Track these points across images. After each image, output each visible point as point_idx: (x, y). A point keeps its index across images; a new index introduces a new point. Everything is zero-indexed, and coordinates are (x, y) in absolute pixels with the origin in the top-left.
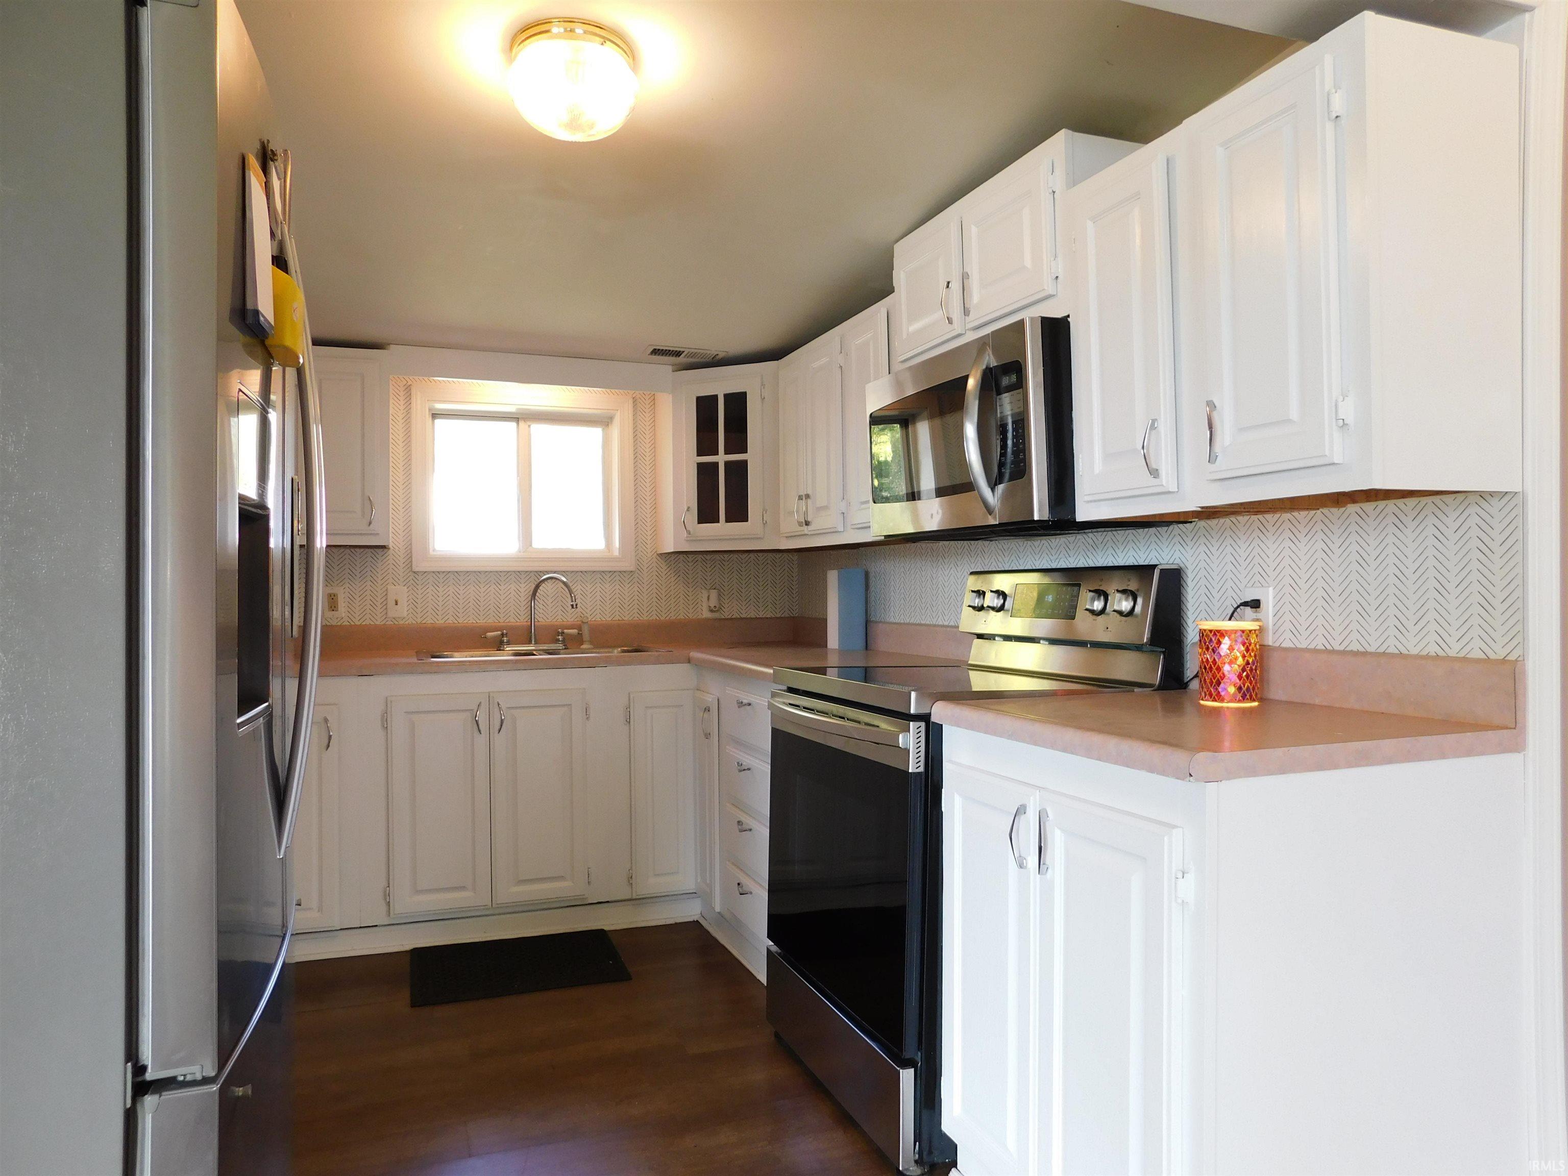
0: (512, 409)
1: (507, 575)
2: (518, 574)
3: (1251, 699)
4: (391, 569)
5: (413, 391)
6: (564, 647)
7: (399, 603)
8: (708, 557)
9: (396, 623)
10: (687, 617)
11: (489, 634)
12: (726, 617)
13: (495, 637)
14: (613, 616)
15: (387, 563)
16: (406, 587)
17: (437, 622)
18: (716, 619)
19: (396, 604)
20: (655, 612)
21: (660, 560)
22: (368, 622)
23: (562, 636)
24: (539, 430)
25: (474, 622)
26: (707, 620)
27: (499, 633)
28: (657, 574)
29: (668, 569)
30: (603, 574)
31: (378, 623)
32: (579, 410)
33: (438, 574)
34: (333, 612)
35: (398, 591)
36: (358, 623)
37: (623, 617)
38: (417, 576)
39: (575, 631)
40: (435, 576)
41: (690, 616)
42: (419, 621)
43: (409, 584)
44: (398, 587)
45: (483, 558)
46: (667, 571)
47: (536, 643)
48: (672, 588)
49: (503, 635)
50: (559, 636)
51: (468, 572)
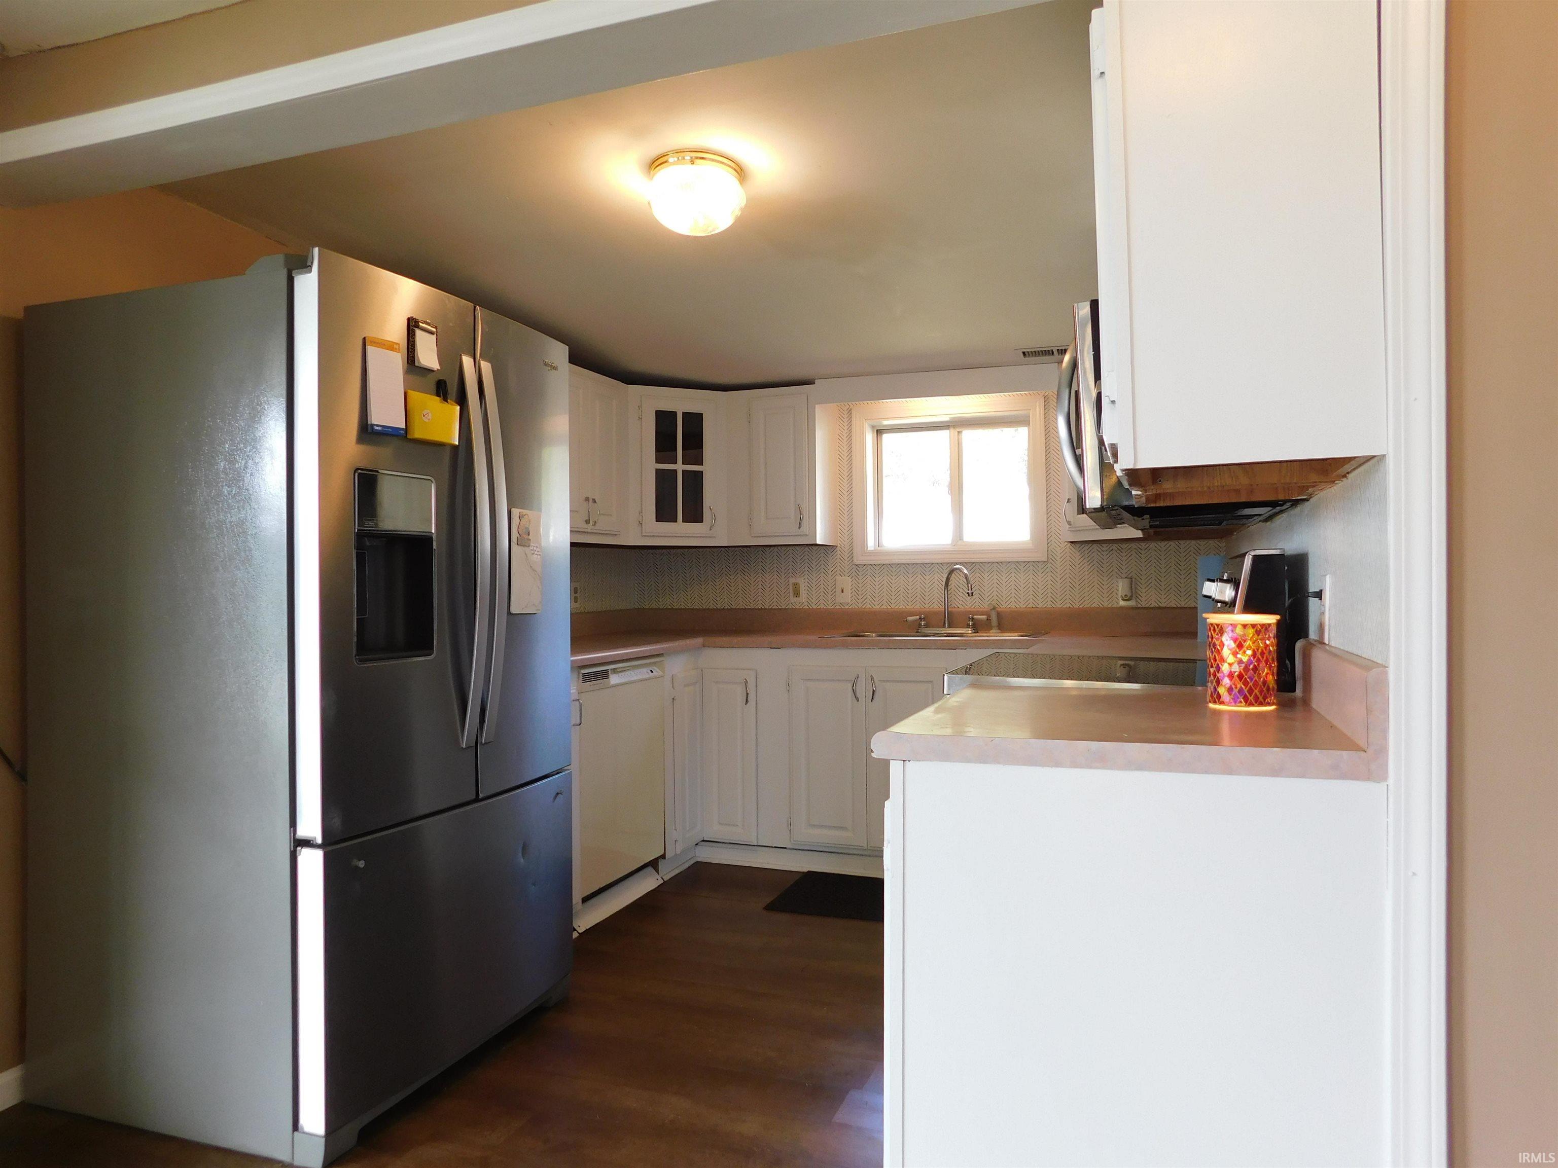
0: (946, 419)
1: (932, 567)
2: (941, 565)
3: (1246, 702)
4: (838, 563)
5: (853, 412)
6: (973, 631)
7: (844, 591)
8: (1124, 546)
9: (843, 607)
10: (1101, 606)
11: (910, 618)
12: (1144, 606)
13: (914, 621)
14: (1027, 604)
15: (835, 558)
16: (850, 578)
17: (874, 607)
18: (1132, 608)
19: (842, 592)
20: (1068, 601)
21: (1074, 550)
22: (822, 606)
23: (972, 621)
24: (968, 435)
25: (904, 607)
26: (1122, 608)
27: (918, 617)
28: (1071, 564)
29: (1082, 559)
30: (1017, 564)
31: (829, 607)
32: (995, 413)
33: (874, 566)
34: (797, 598)
35: (845, 582)
36: (815, 607)
37: (1037, 605)
38: (858, 568)
39: (984, 617)
40: (872, 568)
41: (1105, 604)
42: (860, 605)
43: (853, 574)
44: (844, 577)
45: (912, 552)
46: (1081, 560)
47: (950, 627)
48: (1086, 577)
49: (920, 619)
50: (969, 621)
51: (898, 564)
